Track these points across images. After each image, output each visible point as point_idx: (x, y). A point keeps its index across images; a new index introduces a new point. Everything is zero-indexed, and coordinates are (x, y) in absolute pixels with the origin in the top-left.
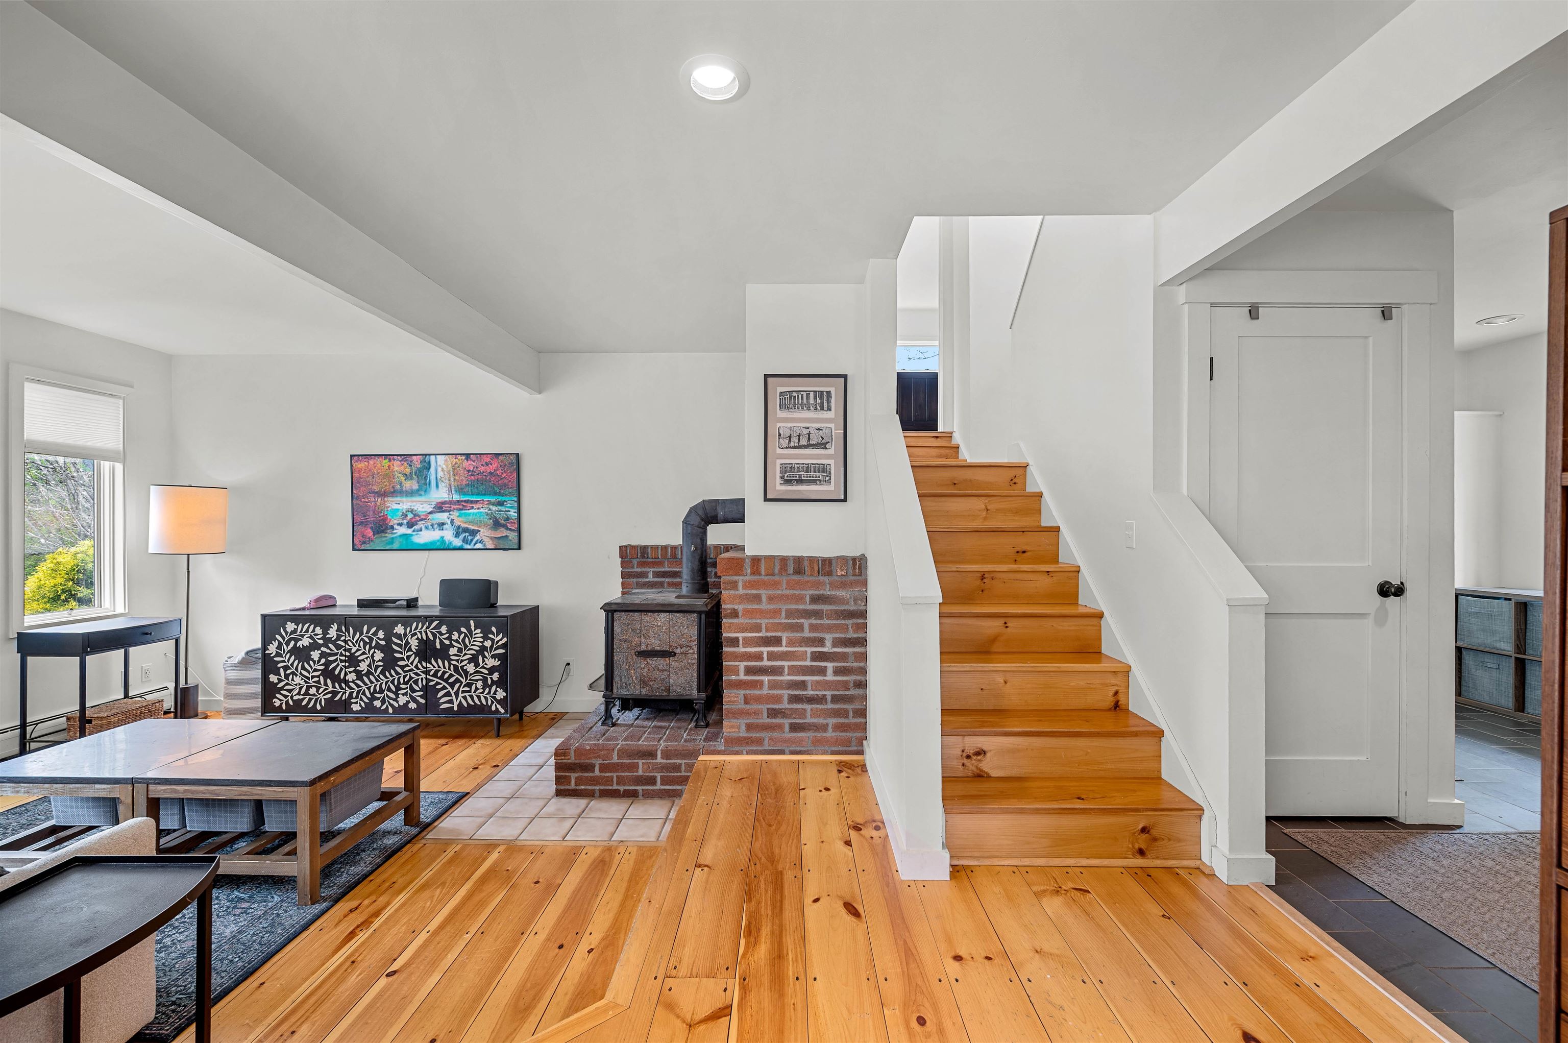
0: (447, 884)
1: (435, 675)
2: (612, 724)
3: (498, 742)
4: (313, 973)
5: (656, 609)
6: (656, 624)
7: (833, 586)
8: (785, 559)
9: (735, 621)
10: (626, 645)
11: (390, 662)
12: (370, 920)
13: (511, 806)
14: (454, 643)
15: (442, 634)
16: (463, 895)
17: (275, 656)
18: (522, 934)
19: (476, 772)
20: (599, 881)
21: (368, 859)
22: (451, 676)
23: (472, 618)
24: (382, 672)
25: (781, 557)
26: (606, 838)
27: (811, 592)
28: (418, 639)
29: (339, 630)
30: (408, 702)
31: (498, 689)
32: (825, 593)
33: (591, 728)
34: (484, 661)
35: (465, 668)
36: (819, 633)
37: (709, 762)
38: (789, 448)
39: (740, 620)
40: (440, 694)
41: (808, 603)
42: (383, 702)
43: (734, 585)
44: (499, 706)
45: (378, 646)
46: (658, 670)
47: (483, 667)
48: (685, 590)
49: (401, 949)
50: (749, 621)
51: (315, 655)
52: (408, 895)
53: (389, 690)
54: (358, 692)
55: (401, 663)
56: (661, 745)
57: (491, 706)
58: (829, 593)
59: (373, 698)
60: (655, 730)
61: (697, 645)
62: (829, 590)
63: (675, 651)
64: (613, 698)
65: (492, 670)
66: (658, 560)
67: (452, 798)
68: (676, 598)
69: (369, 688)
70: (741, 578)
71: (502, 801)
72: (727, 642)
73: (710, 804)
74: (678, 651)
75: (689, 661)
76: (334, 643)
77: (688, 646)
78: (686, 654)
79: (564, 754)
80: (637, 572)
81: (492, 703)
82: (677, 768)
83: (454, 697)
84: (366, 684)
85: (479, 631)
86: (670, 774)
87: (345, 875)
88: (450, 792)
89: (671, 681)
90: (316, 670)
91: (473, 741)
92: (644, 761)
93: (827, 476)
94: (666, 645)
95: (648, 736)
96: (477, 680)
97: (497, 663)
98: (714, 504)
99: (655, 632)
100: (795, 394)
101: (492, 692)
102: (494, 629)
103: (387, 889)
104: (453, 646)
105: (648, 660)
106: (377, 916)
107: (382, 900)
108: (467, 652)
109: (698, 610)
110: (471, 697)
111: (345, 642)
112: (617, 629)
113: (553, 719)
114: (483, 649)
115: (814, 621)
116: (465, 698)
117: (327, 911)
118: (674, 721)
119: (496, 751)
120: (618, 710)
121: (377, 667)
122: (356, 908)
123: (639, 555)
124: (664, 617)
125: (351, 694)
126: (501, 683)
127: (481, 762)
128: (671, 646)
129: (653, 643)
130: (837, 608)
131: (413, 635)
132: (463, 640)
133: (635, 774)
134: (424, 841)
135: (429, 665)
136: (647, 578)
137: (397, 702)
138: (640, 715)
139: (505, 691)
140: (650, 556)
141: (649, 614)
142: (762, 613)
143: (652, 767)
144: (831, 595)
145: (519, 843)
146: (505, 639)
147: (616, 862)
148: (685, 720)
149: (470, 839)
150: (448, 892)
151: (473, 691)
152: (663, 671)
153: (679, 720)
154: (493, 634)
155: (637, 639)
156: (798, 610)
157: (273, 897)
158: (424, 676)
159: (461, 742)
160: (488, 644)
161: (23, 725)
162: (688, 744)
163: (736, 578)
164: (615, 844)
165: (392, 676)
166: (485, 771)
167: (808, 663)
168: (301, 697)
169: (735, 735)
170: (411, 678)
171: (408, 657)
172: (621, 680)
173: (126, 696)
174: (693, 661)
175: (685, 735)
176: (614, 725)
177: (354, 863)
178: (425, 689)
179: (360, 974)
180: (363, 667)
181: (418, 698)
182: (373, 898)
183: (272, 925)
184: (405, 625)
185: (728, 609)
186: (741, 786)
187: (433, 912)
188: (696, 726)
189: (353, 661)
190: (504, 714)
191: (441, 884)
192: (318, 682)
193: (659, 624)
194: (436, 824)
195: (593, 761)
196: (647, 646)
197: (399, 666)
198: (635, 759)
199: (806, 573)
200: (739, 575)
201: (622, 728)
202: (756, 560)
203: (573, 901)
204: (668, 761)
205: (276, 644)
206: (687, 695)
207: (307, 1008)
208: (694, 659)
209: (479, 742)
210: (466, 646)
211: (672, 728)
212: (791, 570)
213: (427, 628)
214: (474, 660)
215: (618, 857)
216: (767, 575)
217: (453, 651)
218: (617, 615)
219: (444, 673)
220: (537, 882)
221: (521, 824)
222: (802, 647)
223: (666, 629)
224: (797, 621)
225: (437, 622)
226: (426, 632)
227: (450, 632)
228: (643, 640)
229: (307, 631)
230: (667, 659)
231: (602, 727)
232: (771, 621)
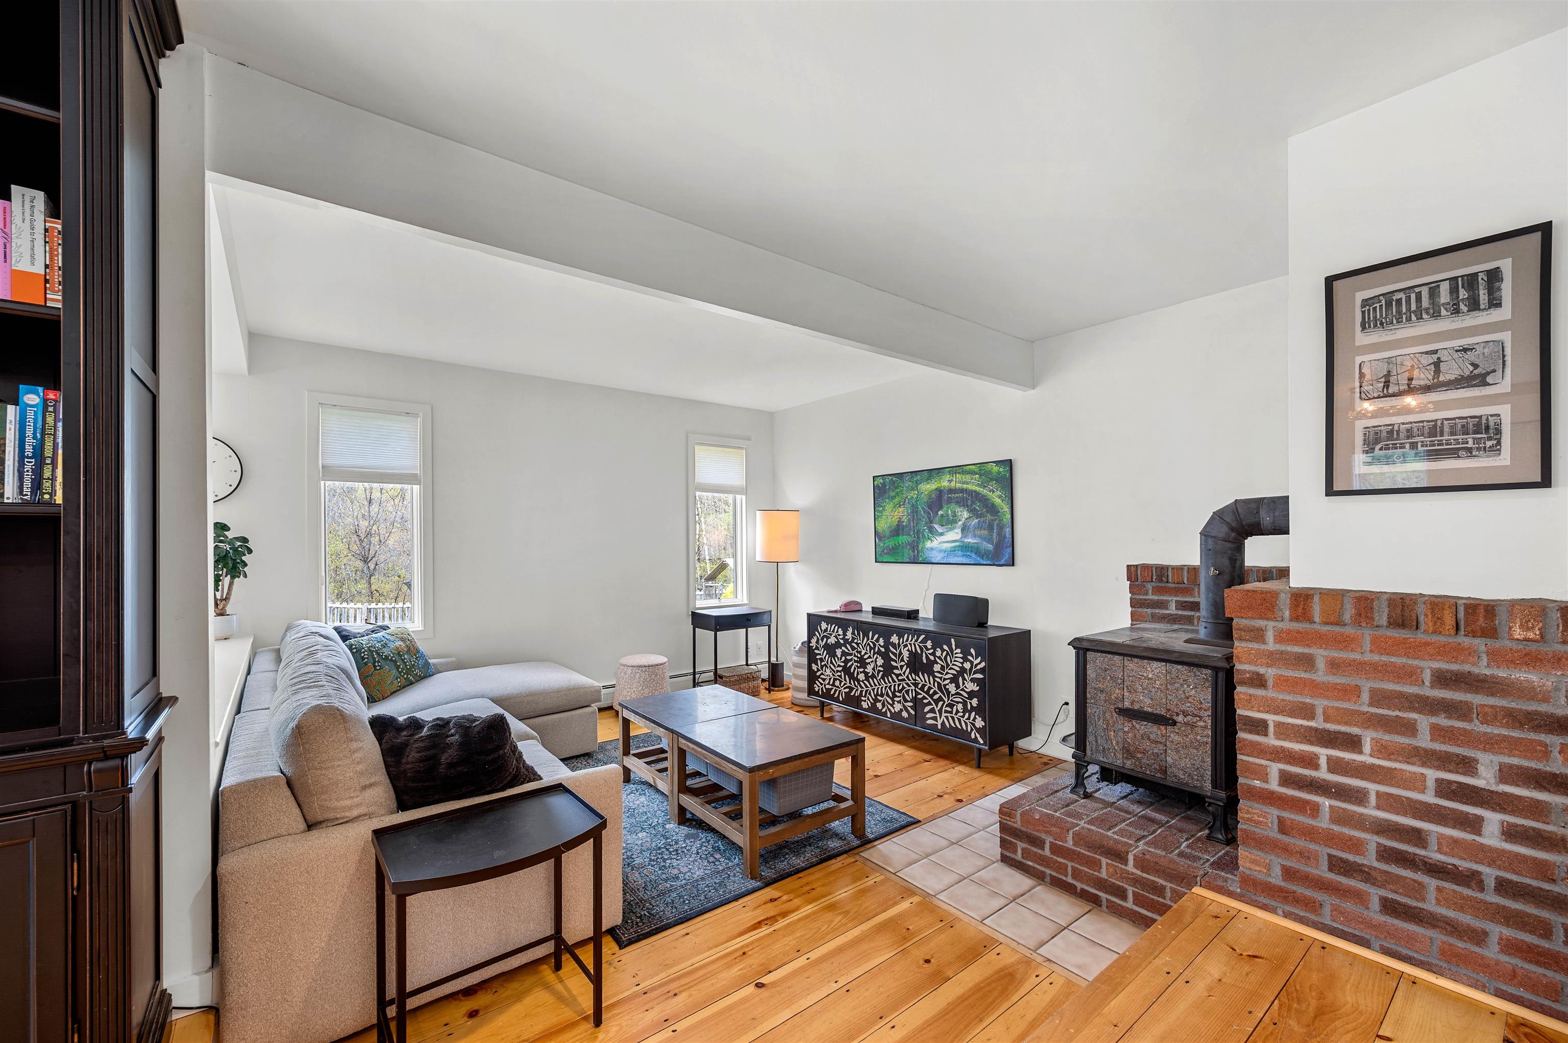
0: (850, 915)
1: (922, 689)
2: (1084, 794)
3: (976, 773)
4: (716, 946)
5: (1144, 654)
6: (1145, 675)
7: (1495, 657)
8: (1367, 599)
9: (1260, 692)
10: (1102, 696)
11: (888, 670)
12: (777, 917)
13: (952, 853)
14: (938, 660)
15: (928, 649)
16: (856, 934)
17: (815, 649)
18: (881, 1018)
19: (938, 800)
20: (993, 1001)
21: (810, 854)
22: (935, 693)
23: (954, 636)
24: (882, 677)
25: (1358, 594)
26: (1032, 944)
27: (1436, 665)
28: (908, 650)
29: (853, 633)
30: (901, 710)
31: (977, 716)
32: (1476, 670)
33: (1057, 791)
34: (964, 684)
35: (947, 687)
36: (1459, 746)
37: (1208, 902)
38: (1386, 396)
39: (1270, 693)
40: (927, 709)
41: (1427, 683)
42: (883, 705)
43: (1258, 635)
44: (978, 735)
45: (879, 652)
46: (1149, 739)
47: (963, 690)
48: (1202, 633)
49: (780, 963)
50: (1289, 697)
51: (839, 652)
52: (815, 908)
53: (888, 695)
54: (866, 691)
55: (896, 671)
56: (1137, 847)
57: (971, 733)
58: (1488, 672)
59: (876, 700)
60: (1142, 822)
61: (1212, 716)
62: (1488, 666)
63: (1175, 718)
64: (1085, 762)
65: (971, 695)
66: (1184, 585)
67: (903, 820)
68: (1186, 642)
69: (873, 690)
70: (1271, 624)
71: (944, 843)
72: (1245, 724)
73: (1174, 975)
74: (1180, 719)
75: (1199, 738)
76: (850, 644)
77: (1196, 716)
78: (1193, 726)
79: (1009, 815)
80: (1151, 600)
81: (972, 730)
82: (1160, 891)
83: (938, 715)
84: (872, 686)
85: (959, 651)
86: (1147, 894)
87: (785, 863)
88: (904, 814)
89: (1169, 759)
90: (839, 666)
91: (954, 765)
92: (1110, 861)
93: (1490, 439)
94: (1160, 707)
95: (1127, 828)
96: (958, 702)
97: (974, 687)
98: (1253, 506)
99: (1144, 686)
100: (1402, 295)
101: (971, 719)
102: (973, 651)
103: (804, 894)
104: (937, 663)
105: (1134, 723)
106: (784, 917)
107: (797, 902)
108: (949, 671)
109: (1212, 664)
110: (953, 718)
111: (857, 644)
112: (1091, 673)
113: (1046, 764)
114: (963, 671)
115: (1446, 721)
116: (947, 717)
117: (757, 890)
118: (1178, 818)
119: (969, 783)
120: (1098, 778)
121: (879, 671)
122: (776, 900)
123: (1154, 577)
124: (1156, 669)
125: (861, 692)
126: (979, 710)
127: (948, 791)
128: (1169, 710)
129: (1141, 701)
130: (1513, 705)
131: (906, 646)
132: (946, 658)
133: (1096, 873)
134: (857, 857)
135: (917, 677)
136: (1167, 609)
137: (894, 708)
138: (1131, 793)
139: (984, 720)
140: (1170, 580)
141: (1136, 660)
142: (1316, 688)
143: (1121, 875)
144: (1492, 676)
145: (936, 902)
146: (983, 664)
147: (1027, 986)
148: (1196, 821)
149: (894, 874)
150: (846, 924)
151: (954, 713)
152: (1156, 742)
153: (1187, 818)
154: (972, 656)
155: (1117, 691)
156: (1401, 695)
157: (735, 858)
158: (913, 688)
159: (943, 763)
160: (967, 666)
161: (694, 673)
162: (1182, 861)
163: (1260, 623)
164: (1039, 959)
165: (890, 683)
166: (948, 801)
167: (1429, 798)
168: (830, 687)
169: (1260, 877)
170: (903, 688)
171: (902, 667)
172: (1096, 741)
173: (747, 664)
174: (1205, 739)
175: (1184, 845)
176: (1087, 796)
177: (797, 854)
178: (914, 700)
179: (741, 969)
180: (869, 669)
181: (909, 708)
182: (791, 896)
183: (720, 884)
184: (900, 636)
185: (1245, 672)
186: (1247, 968)
187: (823, 939)
188: (1209, 837)
189: (862, 663)
190: (982, 744)
191: (843, 912)
192: (840, 676)
193: (1150, 676)
194: (876, 843)
195: (1043, 836)
196: (1132, 704)
197: (895, 674)
198: (1096, 854)
199: (1423, 627)
200: (1268, 619)
201: (1096, 805)
202: (1302, 598)
203: (951, 1011)
204: (1145, 875)
205: (815, 638)
206: (1195, 787)
207: (696, 977)
208: (1207, 736)
209: (960, 768)
210: (948, 665)
211: (1170, 827)
212: (1382, 618)
213: (916, 641)
214: (954, 680)
215: (1033, 980)
216: (1327, 623)
217: (937, 668)
218: (1090, 655)
219: (930, 688)
220: (927, 961)
221: (948, 879)
222: (1414, 764)
223: (1161, 685)
224: (1397, 713)
225: (923, 636)
226: (915, 645)
227: (934, 648)
228: (1126, 694)
229: (833, 631)
230: (1163, 728)
231: (1071, 795)
232: (1336, 704)
